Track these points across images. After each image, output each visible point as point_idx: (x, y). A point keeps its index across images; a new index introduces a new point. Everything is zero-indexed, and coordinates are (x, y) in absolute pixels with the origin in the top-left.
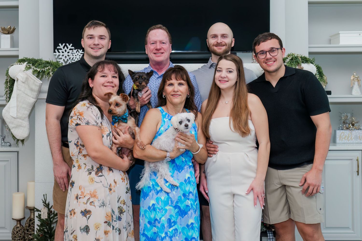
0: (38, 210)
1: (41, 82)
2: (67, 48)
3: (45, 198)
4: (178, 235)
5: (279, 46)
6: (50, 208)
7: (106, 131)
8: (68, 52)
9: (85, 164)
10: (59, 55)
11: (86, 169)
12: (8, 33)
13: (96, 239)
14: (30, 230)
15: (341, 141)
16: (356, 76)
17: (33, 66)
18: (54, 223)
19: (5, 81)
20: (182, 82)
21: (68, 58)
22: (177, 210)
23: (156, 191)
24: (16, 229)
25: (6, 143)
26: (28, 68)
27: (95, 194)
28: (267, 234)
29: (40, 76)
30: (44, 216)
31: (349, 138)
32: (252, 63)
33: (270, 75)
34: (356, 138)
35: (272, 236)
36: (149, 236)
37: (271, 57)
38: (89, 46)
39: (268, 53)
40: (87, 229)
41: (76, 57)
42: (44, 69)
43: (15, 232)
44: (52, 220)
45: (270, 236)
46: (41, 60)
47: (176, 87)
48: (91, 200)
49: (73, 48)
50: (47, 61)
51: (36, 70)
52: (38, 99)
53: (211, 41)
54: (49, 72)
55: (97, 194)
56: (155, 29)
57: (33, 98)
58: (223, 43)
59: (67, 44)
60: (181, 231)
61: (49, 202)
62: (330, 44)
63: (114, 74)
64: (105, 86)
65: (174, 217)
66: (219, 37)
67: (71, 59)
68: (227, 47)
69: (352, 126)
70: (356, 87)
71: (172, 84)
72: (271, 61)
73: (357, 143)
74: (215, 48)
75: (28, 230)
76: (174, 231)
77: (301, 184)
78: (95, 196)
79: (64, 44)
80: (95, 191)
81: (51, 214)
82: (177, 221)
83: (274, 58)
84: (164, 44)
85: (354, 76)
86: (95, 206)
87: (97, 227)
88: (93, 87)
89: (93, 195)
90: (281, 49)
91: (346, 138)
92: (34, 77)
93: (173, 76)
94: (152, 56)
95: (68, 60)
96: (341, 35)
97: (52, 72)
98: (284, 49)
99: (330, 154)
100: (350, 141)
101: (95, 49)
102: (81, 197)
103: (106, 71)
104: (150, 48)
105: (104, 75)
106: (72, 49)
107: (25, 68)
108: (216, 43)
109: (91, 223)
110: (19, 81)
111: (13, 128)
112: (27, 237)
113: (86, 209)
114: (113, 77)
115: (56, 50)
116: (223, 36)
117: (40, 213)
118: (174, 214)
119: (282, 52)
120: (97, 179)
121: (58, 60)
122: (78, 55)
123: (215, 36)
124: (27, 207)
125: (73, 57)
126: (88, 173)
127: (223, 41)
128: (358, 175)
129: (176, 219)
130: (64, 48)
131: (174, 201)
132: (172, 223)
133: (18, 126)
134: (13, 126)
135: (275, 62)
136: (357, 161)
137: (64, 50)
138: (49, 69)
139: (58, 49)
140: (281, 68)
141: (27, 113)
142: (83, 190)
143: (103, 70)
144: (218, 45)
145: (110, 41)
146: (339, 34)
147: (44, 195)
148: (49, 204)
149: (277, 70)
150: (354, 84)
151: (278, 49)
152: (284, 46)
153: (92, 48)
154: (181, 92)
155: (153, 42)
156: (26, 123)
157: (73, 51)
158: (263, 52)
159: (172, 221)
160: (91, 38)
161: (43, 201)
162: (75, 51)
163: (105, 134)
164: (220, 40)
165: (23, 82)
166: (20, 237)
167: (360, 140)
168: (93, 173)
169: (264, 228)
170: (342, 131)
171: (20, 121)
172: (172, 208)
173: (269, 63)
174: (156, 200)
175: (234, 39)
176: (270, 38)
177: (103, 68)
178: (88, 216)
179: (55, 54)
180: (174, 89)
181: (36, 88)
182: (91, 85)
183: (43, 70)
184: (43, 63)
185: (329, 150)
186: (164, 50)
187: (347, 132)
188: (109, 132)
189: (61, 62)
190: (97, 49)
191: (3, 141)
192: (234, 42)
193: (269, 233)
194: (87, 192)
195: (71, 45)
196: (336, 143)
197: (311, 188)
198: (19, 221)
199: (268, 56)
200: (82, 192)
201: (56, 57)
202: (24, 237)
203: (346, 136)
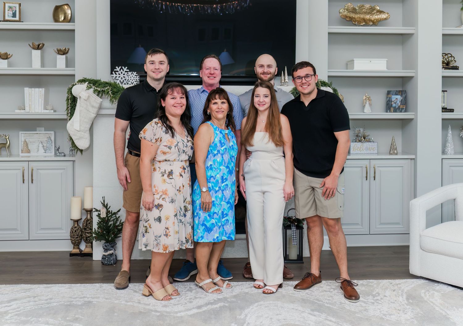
0: (97, 210)
1: (101, 100)
2: (123, 70)
3: (104, 200)
4: (229, 225)
5: (313, 73)
6: (108, 208)
7: (174, 142)
8: (124, 74)
9: (159, 168)
10: (116, 77)
11: (160, 172)
12: (64, 54)
13: (165, 227)
14: (88, 229)
15: (354, 152)
16: (368, 97)
17: (93, 86)
18: (111, 221)
19: (66, 98)
20: (225, 101)
21: (123, 79)
22: (229, 205)
23: (215, 191)
24: (75, 229)
25: (61, 153)
26: (89, 88)
27: (166, 192)
28: (291, 227)
29: (100, 95)
30: (103, 215)
31: (361, 149)
32: (281, 85)
33: (304, 96)
34: (367, 149)
35: (295, 229)
36: (208, 226)
37: (306, 82)
38: (151, 70)
39: (303, 78)
40: (159, 219)
41: (131, 78)
42: (104, 88)
43: (74, 231)
44: (109, 218)
45: (293, 229)
46: (100, 80)
47: (220, 105)
48: (163, 196)
49: (128, 70)
50: (106, 81)
51: (97, 89)
52: (97, 114)
53: (259, 70)
54: (109, 92)
55: (167, 192)
56: (210, 57)
57: (93, 113)
58: (269, 72)
59: (123, 67)
60: (231, 222)
61: (107, 203)
62: (347, 69)
63: (182, 96)
64: (174, 106)
65: (226, 210)
66: (266, 67)
67: (127, 80)
68: (271, 75)
69: (363, 139)
70: (367, 106)
71: (216, 103)
72: (306, 85)
73: (367, 154)
74: (262, 76)
75: (85, 229)
76: (225, 221)
77: (321, 186)
78: (166, 194)
79: (120, 67)
80: (166, 190)
81: (108, 213)
82: (229, 213)
83: (308, 82)
84: (216, 70)
85: (366, 97)
86: (166, 201)
87: (167, 219)
88: (165, 106)
89: (165, 193)
90: (315, 76)
91: (358, 149)
92: (95, 96)
93: (217, 96)
94: (205, 79)
95: (123, 81)
96: (355, 62)
97: (111, 92)
98: (317, 75)
99: (347, 162)
100: (361, 152)
101: (156, 72)
102: (155, 193)
103: (175, 94)
104: (205, 73)
105: (173, 97)
106: (127, 72)
107: (87, 88)
108: (263, 72)
109: (163, 215)
110: (82, 100)
111: (76, 139)
112: (84, 235)
113: (159, 204)
114: (181, 98)
115: (113, 72)
116: (269, 66)
117: (99, 213)
118: (226, 208)
119: (315, 78)
120: (168, 180)
121: (116, 81)
122: (132, 76)
123: (262, 66)
124: (84, 209)
125: (128, 78)
126: (161, 175)
127: (268, 71)
128: (367, 180)
129: (228, 212)
130: (120, 70)
131: (227, 198)
132: (225, 215)
133: (80, 138)
134: (76, 137)
135: (309, 86)
136: (366, 168)
137: (120, 72)
138: (108, 88)
139: (115, 72)
140: (314, 91)
141: (88, 126)
142: (156, 188)
143: (173, 93)
144: (264, 73)
145: (169, 65)
146: (354, 60)
147: (103, 197)
148: (107, 205)
149: (310, 93)
150: (366, 103)
151: (312, 75)
152: (317, 73)
153: (153, 72)
154: (224, 109)
155: (208, 68)
156: (87, 135)
157: (128, 73)
158: (300, 77)
159: (224, 213)
160: (152, 64)
161: (101, 202)
162: (130, 73)
163: (173, 145)
164: (266, 70)
165: (85, 100)
166: (78, 235)
167: (370, 150)
168: (166, 176)
169: (289, 223)
170: (355, 143)
171: (83, 133)
172: (225, 203)
173: (304, 87)
174: (215, 198)
175: (277, 68)
176: (306, 66)
177: (173, 91)
178: (160, 209)
179: (112, 75)
180: (218, 107)
181: (97, 105)
182: (163, 105)
183: (103, 90)
184: (103, 84)
185: (347, 159)
186: (217, 75)
187: (359, 144)
188: (177, 143)
189: (117, 83)
190: (158, 72)
191: (58, 152)
192: (277, 70)
193: (293, 227)
194: (160, 190)
195: (126, 68)
196: (350, 154)
197: (328, 191)
198: (77, 221)
199: (304, 81)
200: (156, 190)
201: (114, 78)
202: (81, 235)
203: (358, 148)
